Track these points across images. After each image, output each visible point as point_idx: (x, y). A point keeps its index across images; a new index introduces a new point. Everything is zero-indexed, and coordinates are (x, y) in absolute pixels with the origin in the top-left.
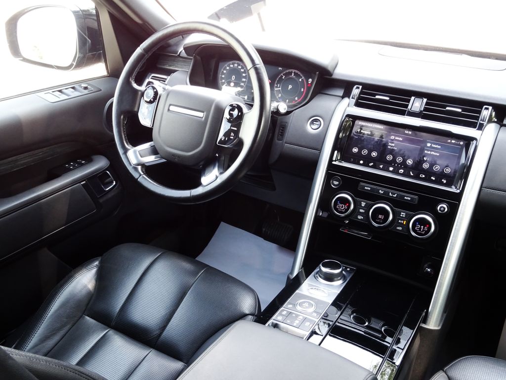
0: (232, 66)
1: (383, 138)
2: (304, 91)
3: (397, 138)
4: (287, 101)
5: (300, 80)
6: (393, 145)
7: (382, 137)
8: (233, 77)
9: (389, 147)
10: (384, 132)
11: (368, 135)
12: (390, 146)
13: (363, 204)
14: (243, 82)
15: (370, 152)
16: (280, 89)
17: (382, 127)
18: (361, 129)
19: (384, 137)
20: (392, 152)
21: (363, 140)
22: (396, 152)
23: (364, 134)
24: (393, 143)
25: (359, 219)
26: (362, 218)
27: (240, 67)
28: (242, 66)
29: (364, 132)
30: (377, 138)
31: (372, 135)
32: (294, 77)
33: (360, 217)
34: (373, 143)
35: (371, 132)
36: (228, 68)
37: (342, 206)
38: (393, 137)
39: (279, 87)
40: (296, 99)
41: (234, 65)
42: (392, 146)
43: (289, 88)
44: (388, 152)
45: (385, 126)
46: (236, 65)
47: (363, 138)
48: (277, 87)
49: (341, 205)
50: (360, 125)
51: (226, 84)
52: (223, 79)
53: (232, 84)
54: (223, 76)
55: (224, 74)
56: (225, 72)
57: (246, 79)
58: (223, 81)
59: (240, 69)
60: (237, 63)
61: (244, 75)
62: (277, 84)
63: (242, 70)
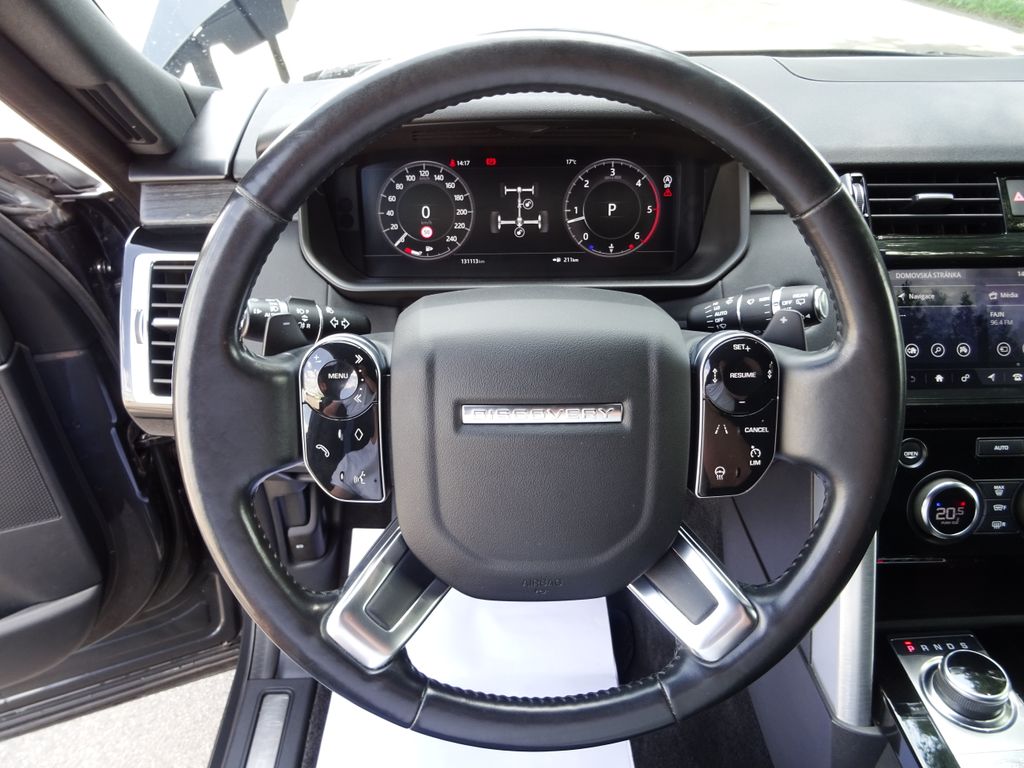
0: (411, 178)
1: (970, 303)
2: (654, 212)
3: (1004, 295)
4: (612, 246)
5: (639, 184)
6: (1001, 314)
7: (966, 300)
8: (426, 212)
9: (994, 323)
10: (968, 287)
11: (929, 302)
12: (995, 318)
13: (999, 490)
14: (461, 219)
15: (951, 347)
16: (583, 218)
17: (959, 275)
18: (907, 291)
19: (971, 299)
20: (1004, 333)
21: (923, 321)
22: (1015, 333)
23: (919, 303)
24: (998, 310)
25: (997, 530)
26: (1004, 524)
27: (439, 178)
28: (444, 173)
29: (916, 297)
30: (955, 307)
31: (940, 300)
32: (620, 177)
33: (997, 525)
34: (949, 320)
35: (935, 293)
36: (399, 186)
37: (951, 512)
38: (993, 295)
39: (580, 215)
40: (637, 236)
41: (418, 175)
42: (1001, 318)
43: (610, 210)
44: (997, 336)
45: (964, 271)
46: (425, 173)
47: (920, 316)
48: (572, 215)
49: (946, 511)
50: (901, 280)
51: (406, 234)
52: (393, 220)
53: (427, 232)
54: (390, 213)
55: (391, 206)
56: (392, 199)
57: (469, 209)
58: (394, 227)
59: (443, 183)
60: (427, 168)
61: (459, 198)
62: (570, 206)
63: (450, 185)
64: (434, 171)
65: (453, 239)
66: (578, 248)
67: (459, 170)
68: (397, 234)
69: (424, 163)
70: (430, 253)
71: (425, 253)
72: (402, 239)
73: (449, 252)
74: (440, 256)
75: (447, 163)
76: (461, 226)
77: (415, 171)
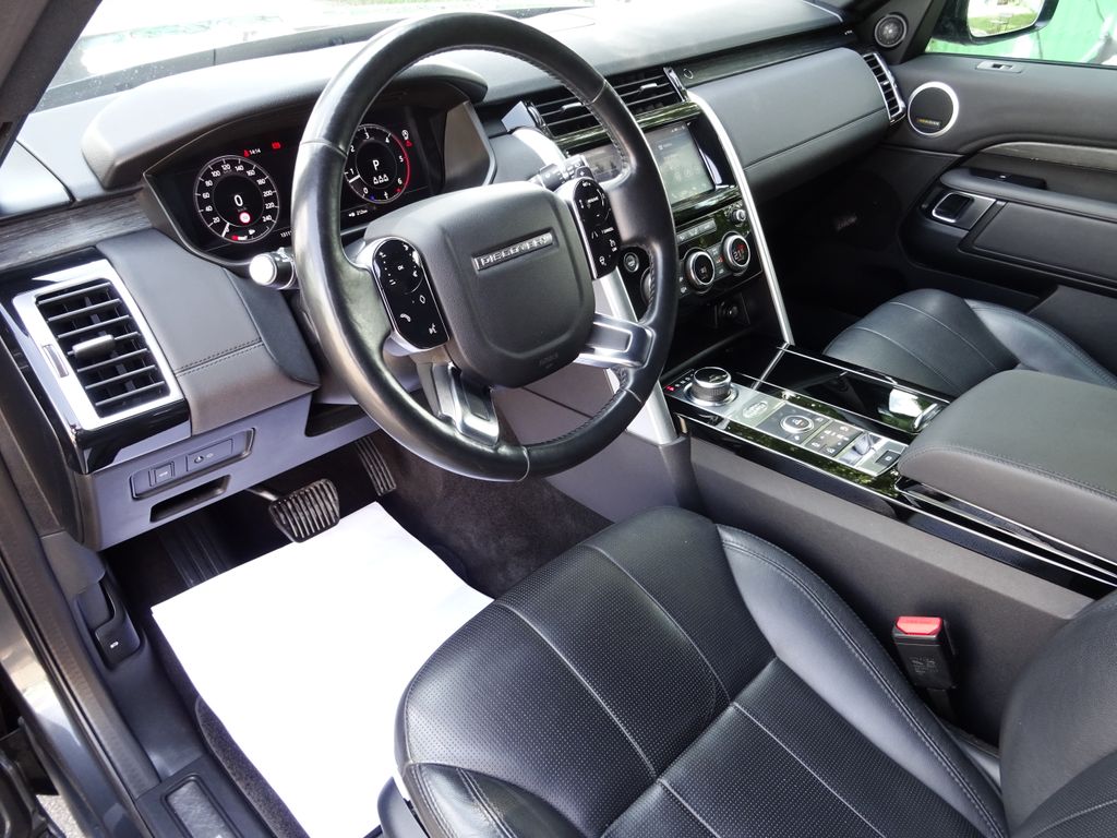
0: (216, 174)
2: (405, 160)
4: (386, 194)
5: (387, 141)
8: (238, 200)
14: (269, 199)
16: (359, 176)
26: (686, 289)
27: (240, 168)
28: (242, 163)
32: (372, 139)
33: (683, 290)
36: (209, 183)
39: (356, 174)
40: (400, 182)
41: (221, 170)
43: (375, 166)
46: (226, 167)
48: (351, 177)
51: (228, 224)
52: (213, 214)
53: (245, 218)
54: (209, 209)
55: (208, 202)
56: (206, 196)
57: (273, 190)
58: (216, 220)
59: (244, 172)
60: (227, 162)
61: (261, 182)
62: (347, 170)
63: (251, 173)
64: (233, 163)
65: (268, 218)
66: (363, 202)
67: (254, 158)
68: (221, 226)
69: (223, 158)
70: (254, 235)
71: (249, 236)
72: (226, 229)
73: (268, 231)
74: (262, 236)
75: (242, 155)
76: (270, 205)
77: (217, 167)
